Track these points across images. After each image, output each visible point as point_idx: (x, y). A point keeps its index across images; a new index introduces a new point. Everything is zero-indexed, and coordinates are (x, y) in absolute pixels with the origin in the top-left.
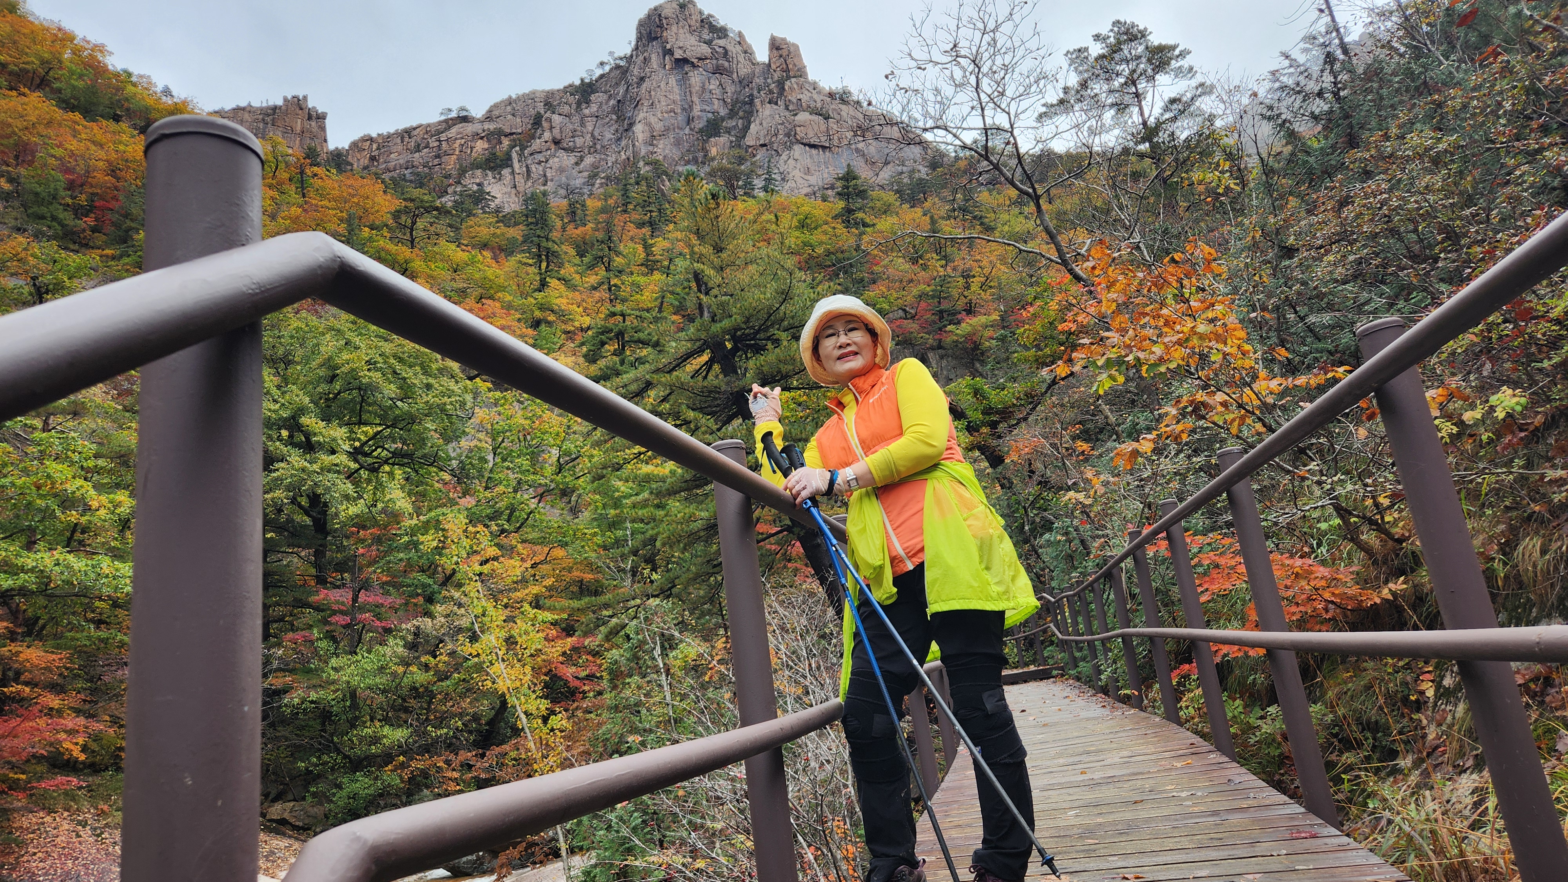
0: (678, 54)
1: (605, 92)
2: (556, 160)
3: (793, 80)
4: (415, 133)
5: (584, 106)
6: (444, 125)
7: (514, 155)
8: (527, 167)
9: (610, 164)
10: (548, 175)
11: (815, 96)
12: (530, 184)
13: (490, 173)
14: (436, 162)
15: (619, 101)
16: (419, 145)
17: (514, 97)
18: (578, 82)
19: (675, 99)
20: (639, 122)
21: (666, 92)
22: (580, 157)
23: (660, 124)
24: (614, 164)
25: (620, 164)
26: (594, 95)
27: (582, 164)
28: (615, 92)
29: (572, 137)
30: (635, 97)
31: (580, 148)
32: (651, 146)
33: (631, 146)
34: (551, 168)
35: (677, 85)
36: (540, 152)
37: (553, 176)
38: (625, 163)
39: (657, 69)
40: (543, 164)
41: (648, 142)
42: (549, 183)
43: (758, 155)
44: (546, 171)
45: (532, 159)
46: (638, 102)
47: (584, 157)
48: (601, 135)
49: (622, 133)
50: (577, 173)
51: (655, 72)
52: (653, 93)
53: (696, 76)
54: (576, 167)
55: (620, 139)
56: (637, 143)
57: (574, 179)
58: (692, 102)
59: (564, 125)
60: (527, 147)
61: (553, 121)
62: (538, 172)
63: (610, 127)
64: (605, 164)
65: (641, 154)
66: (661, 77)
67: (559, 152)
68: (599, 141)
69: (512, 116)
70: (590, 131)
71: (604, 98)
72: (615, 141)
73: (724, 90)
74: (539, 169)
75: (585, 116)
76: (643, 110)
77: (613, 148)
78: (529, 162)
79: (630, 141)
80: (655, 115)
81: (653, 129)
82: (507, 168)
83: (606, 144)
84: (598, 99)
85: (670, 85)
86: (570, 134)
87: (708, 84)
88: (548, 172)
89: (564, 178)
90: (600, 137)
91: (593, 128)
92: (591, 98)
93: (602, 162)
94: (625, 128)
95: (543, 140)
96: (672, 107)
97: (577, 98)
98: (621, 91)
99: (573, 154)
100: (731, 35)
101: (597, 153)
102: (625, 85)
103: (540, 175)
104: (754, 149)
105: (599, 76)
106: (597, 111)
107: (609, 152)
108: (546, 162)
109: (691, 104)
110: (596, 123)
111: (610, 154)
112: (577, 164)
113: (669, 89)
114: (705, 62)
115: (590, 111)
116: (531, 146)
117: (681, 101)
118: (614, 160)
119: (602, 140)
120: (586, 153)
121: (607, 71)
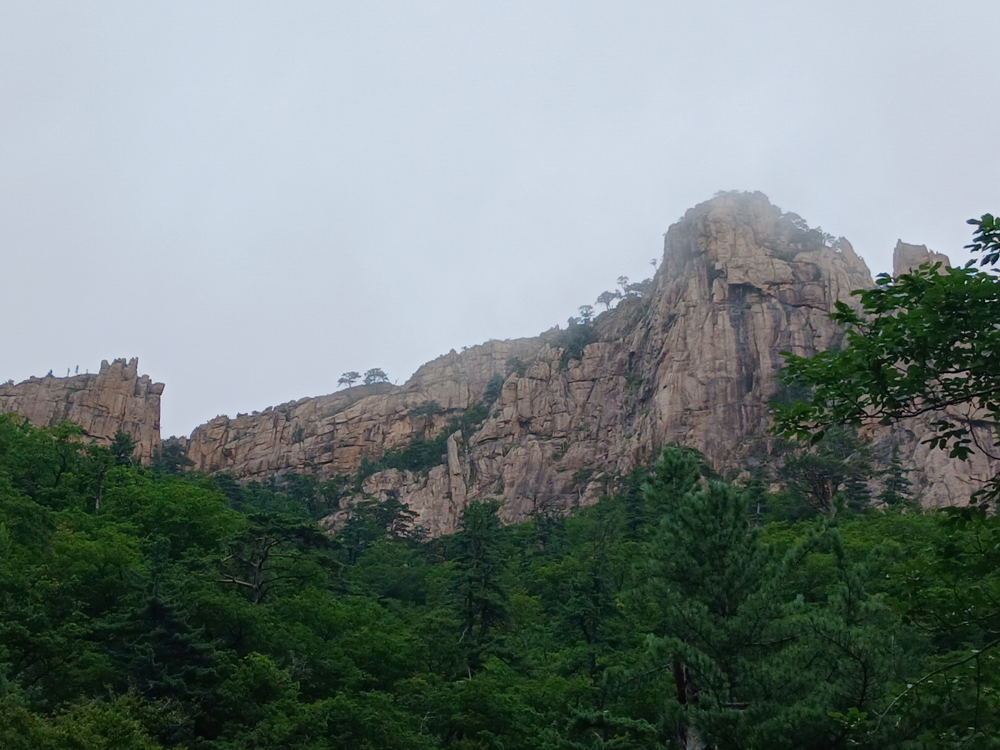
0: (735, 277)
1: (609, 341)
2: (521, 451)
4: (298, 412)
5: (572, 363)
6: (345, 399)
7: (452, 445)
8: (472, 463)
9: (610, 458)
10: (507, 477)
12: (474, 491)
13: (410, 474)
14: (325, 457)
15: (632, 354)
16: (301, 430)
17: (459, 352)
18: (564, 326)
19: (727, 348)
20: (665, 387)
21: (712, 337)
22: (561, 446)
23: (701, 390)
24: (618, 456)
25: (629, 456)
26: (591, 347)
27: (564, 457)
28: (627, 340)
29: (550, 413)
30: (659, 347)
31: (562, 431)
32: (683, 427)
33: (649, 426)
34: (512, 465)
35: (732, 326)
36: (495, 439)
37: (513, 478)
38: (638, 455)
39: (699, 301)
40: (498, 458)
41: (679, 419)
42: (506, 490)
43: (875, 439)
44: (503, 470)
45: (481, 450)
46: (665, 354)
47: (569, 446)
48: (598, 408)
49: (635, 405)
50: (556, 472)
51: (694, 306)
52: (689, 340)
53: (765, 311)
54: (554, 462)
55: (630, 416)
56: (659, 422)
57: (550, 482)
58: (758, 353)
59: (537, 394)
60: (475, 430)
61: (519, 388)
62: (490, 471)
63: (614, 396)
64: (604, 457)
65: (666, 439)
66: (704, 314)
67: (527, 438)
68: (595, 420)
69: (453, 383)
70: (581, 404)
71: (607, 351)
72: (622, 418)
73: (814, 332)
74: (492, 466)
75: (572, 379)
76: (672, 367)
77: (619, 430)
78: (476, 456)
79: (648, 418)
80: (691, 375)
81: (689, 398)
82: (439, 465)
83: (606, 424)
84: (597, 352)
85: (720, 327)
86: (548, 409)
87: (786, 323)
88: (505, 471)
89: (532, 481)
90: (596, 413)
91: (586, 399)
92: (585, 351)
93: (598, 453)
94: (640, 398)
95: (502, 420)
96: (722, 361)
97: (562, 352)
98: (636, 338)
99: (549, 441)
100: (828, 244)
101: (591, 439)
102: (644, 329)
103: (492, 476)
104: (868, 429)
105: (600, 315)
106: (594, 371)
107: (612, 436)
108: (504, 456)
109: (755, 357)
110: (591, 391)
111: (612, 440)
112: (556, 457)
113: (717, 332)
114: (781, 289)
115: (582, 371)
116: (480, 429)
117: (737, 351)
118: (618, 450)
119: (601, 418)
120: (572, 439)
121: (615, 307)
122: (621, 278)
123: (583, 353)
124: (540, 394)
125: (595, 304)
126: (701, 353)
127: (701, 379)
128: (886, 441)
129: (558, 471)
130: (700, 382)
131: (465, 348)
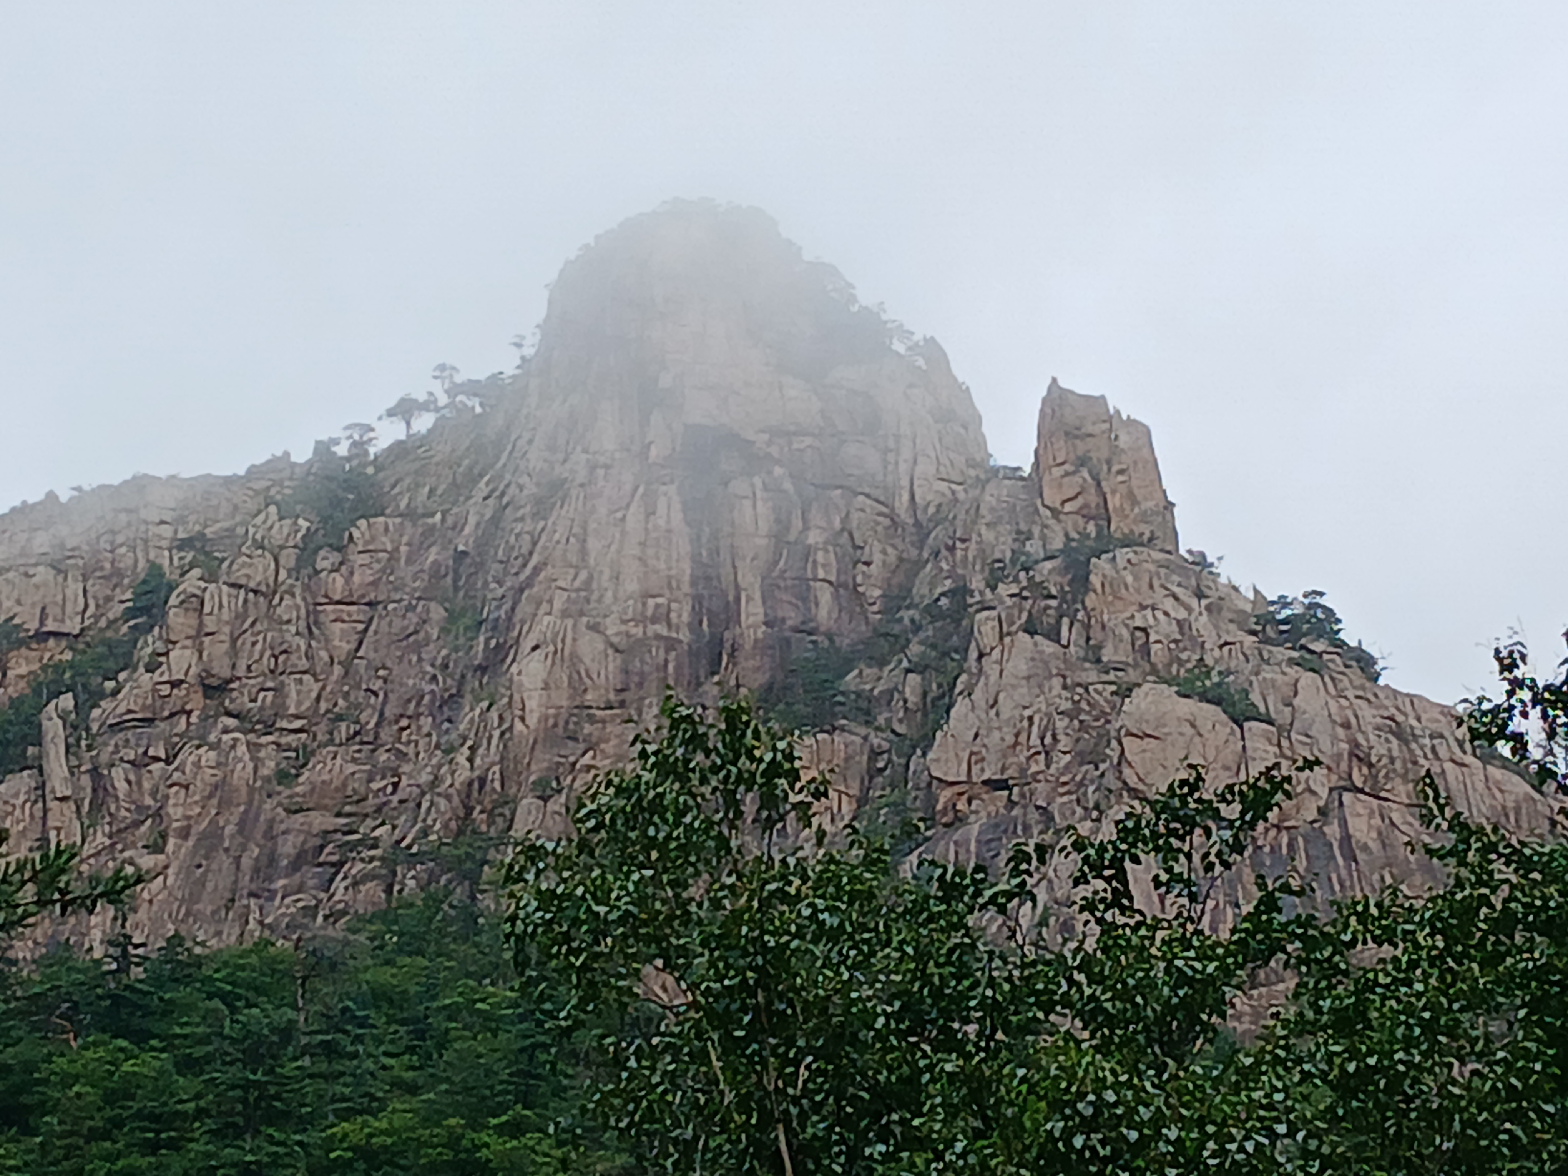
0: (700, 409)
1: (410, 515)
2: (209, 756)
3: (1123, 554)
5: (325, 559)
7: (54, 729)
8: (94, 772)
10: (175, 811)
11: (1202, 623)
12: (100, 838)
15: (462, 556)
18: (302, 454)
19: (673, 572)
20: (535, 648)
21: (643, 544)
22: (296, 750)
23: (614, 663)
24: (423, 794)
25: (448, 797)
26: (369, 526)
27: (301, 779)
28: (450, 521)
29: (272, 672)
30: (525, 550)
31: (297, 717)
32: (570, 743)
33: (496, 734)
34: (187, 787)
35: (688, 524)
36: (149, 721)
37: (189, 818)
38: (468, 796)
39: (617, 455)
40: (156, 767)
41: (561, 724)
42: (171, 842)
43: (972, 818)
44: (167, 797)
45: (116, 745)
46: (536, 570)
47: (313, 753)
48: (381, 673)
49: (463, 676)
50: (283, 814)
51: (607, 467)
52: (593, 544)
53: (759, 494)
54: (280, 788)
55: (453, 700)
56: (519, 726)
57: (270, 835)
58: (737, 588)
59: (246, 625)
60: (102, 696)
61: (207, 609)
62: (135, 796)
63: (417, 648)
64: (389, 789)
65: (533, 767)
66: (628, 487)
67: (220, 726)
68: (373, 699)
69: (53, 572)
70: (343, 658)
71: (405, 539)
72: (433, 701)
73: (859, 552)
74: (139, 784)
75: (326, 596)
76: (550, 602)
77: (425, 730)
78: (104, 758)
79: (494, 715)
80: (594, 628)
81: (586, 680)
82: (22, 770)
83: (398, 711)
84: (384, 539)
85: (662, 522)
86: (268, 661)
87: (800, 524)
88: (171, 801)
89: (230, 829)
90: (377, 685)
91: (354, 646)
92: (356, 534)
93: (378, 777)
94: (476, 663)
95: (165, 678)
96: (660, 600)
97: (303, 532)
98: (472, 520)
99: (270, 738)
100: (899, 347)
101: (362, 743)
102: (491, 501)
103: (140, 808)
104: (961, 794)
105: (390, 448)
106: (375, 584)
107: (409, 742)
108: (168, 762)
109: (731, 598)
110: (366, 630)
111: (411, 750)
112: (283, 777)
113: (654, 535)
114: (795, 446)
115: (347, 581)
116: (115, 692)
117: (693, 583)
118: (425, 778)
119: (386, 695)
120: (320, 737)
121: (424, 431)
122: (442, 367)
123: (351, 536)
124: (253, 624)
125: (380, 418)
126: (617, 578)
127: (615, 640)
128: (997, 826)
129: (290, 811)
130: (612, 645)
131: (78, 489)
